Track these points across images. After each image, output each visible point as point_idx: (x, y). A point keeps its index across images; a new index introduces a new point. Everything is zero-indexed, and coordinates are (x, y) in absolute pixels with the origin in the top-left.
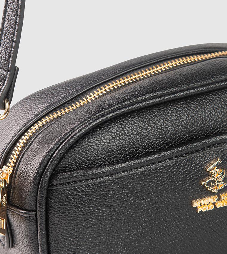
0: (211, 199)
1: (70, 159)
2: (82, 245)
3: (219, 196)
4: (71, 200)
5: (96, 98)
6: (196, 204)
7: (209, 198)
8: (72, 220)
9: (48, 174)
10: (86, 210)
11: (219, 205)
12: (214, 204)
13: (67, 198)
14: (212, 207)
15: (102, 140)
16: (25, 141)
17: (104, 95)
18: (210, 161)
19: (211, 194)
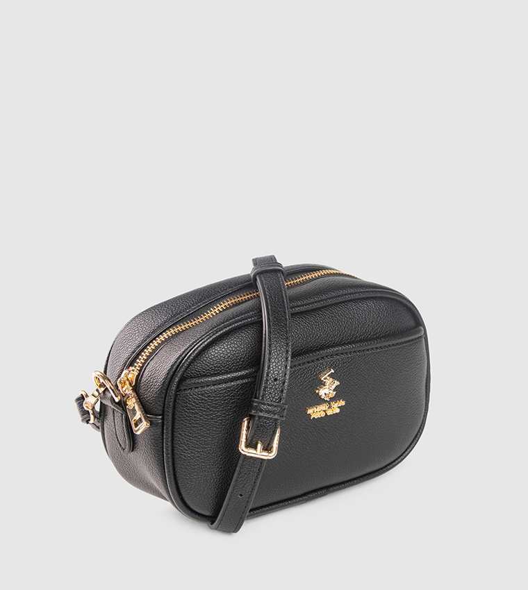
0: (324, 407)
1: (199, 366)
2: (205, 448)
3: (330, 404)
4: (197, 404)
5: (220, 312)
6: (310, 411)
7: (321, 406)
8: (197, 424)
9: (177, 379)
10: (211, 414)
11: (329, 413)
12: (325, 411)
13: (194, 402)
14: (323, 414)
15: (228, 348)
16: (145, 358)
17: (227, 308)
18: (324, 371)
19: (324, 401)
